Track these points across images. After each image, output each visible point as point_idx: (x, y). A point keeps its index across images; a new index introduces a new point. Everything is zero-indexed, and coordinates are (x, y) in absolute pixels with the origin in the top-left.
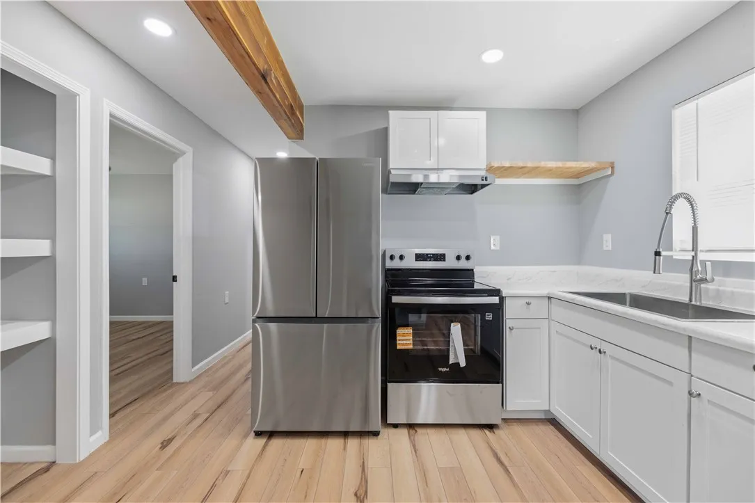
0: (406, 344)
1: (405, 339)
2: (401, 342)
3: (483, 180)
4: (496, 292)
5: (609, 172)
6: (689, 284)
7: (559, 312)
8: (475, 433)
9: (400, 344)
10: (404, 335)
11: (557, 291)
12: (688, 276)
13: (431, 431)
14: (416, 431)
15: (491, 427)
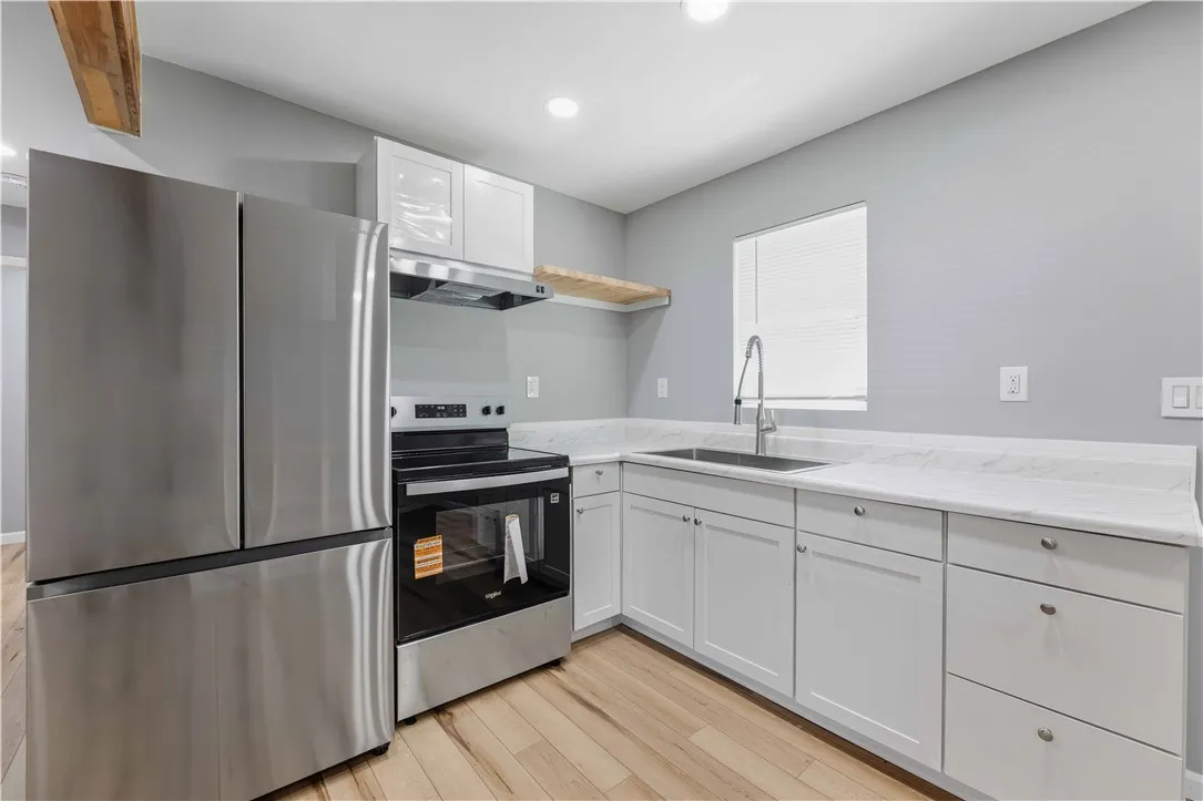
0: (432, 567)
1: (430, 557)
2: (423, 565)
3: (538, 291)
4: (561, 461)
5: (667, 303)
6: (755, 435)
7: (632, 479)
8: (540, 681)
9: (422, 569)
10: (427, 551)
11: (631, 452)
12: (755, 426)
13: (475, 704)
14: (451, 714)
15: (556, 664)
